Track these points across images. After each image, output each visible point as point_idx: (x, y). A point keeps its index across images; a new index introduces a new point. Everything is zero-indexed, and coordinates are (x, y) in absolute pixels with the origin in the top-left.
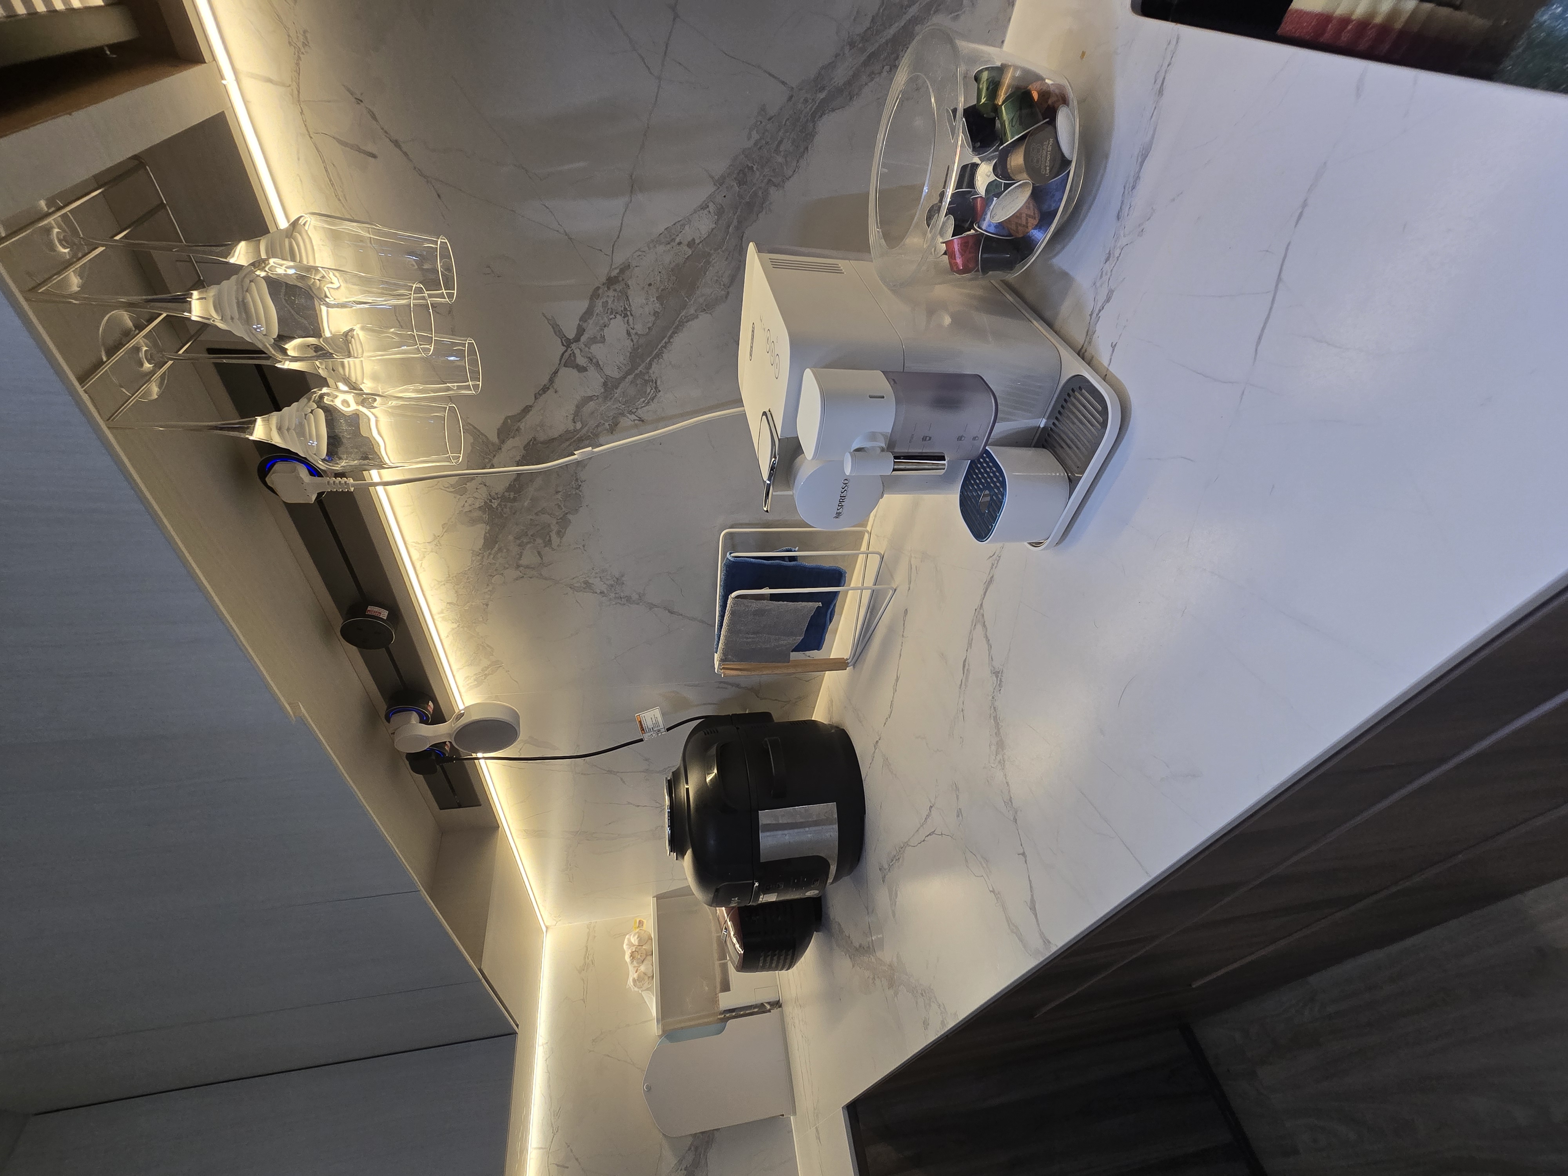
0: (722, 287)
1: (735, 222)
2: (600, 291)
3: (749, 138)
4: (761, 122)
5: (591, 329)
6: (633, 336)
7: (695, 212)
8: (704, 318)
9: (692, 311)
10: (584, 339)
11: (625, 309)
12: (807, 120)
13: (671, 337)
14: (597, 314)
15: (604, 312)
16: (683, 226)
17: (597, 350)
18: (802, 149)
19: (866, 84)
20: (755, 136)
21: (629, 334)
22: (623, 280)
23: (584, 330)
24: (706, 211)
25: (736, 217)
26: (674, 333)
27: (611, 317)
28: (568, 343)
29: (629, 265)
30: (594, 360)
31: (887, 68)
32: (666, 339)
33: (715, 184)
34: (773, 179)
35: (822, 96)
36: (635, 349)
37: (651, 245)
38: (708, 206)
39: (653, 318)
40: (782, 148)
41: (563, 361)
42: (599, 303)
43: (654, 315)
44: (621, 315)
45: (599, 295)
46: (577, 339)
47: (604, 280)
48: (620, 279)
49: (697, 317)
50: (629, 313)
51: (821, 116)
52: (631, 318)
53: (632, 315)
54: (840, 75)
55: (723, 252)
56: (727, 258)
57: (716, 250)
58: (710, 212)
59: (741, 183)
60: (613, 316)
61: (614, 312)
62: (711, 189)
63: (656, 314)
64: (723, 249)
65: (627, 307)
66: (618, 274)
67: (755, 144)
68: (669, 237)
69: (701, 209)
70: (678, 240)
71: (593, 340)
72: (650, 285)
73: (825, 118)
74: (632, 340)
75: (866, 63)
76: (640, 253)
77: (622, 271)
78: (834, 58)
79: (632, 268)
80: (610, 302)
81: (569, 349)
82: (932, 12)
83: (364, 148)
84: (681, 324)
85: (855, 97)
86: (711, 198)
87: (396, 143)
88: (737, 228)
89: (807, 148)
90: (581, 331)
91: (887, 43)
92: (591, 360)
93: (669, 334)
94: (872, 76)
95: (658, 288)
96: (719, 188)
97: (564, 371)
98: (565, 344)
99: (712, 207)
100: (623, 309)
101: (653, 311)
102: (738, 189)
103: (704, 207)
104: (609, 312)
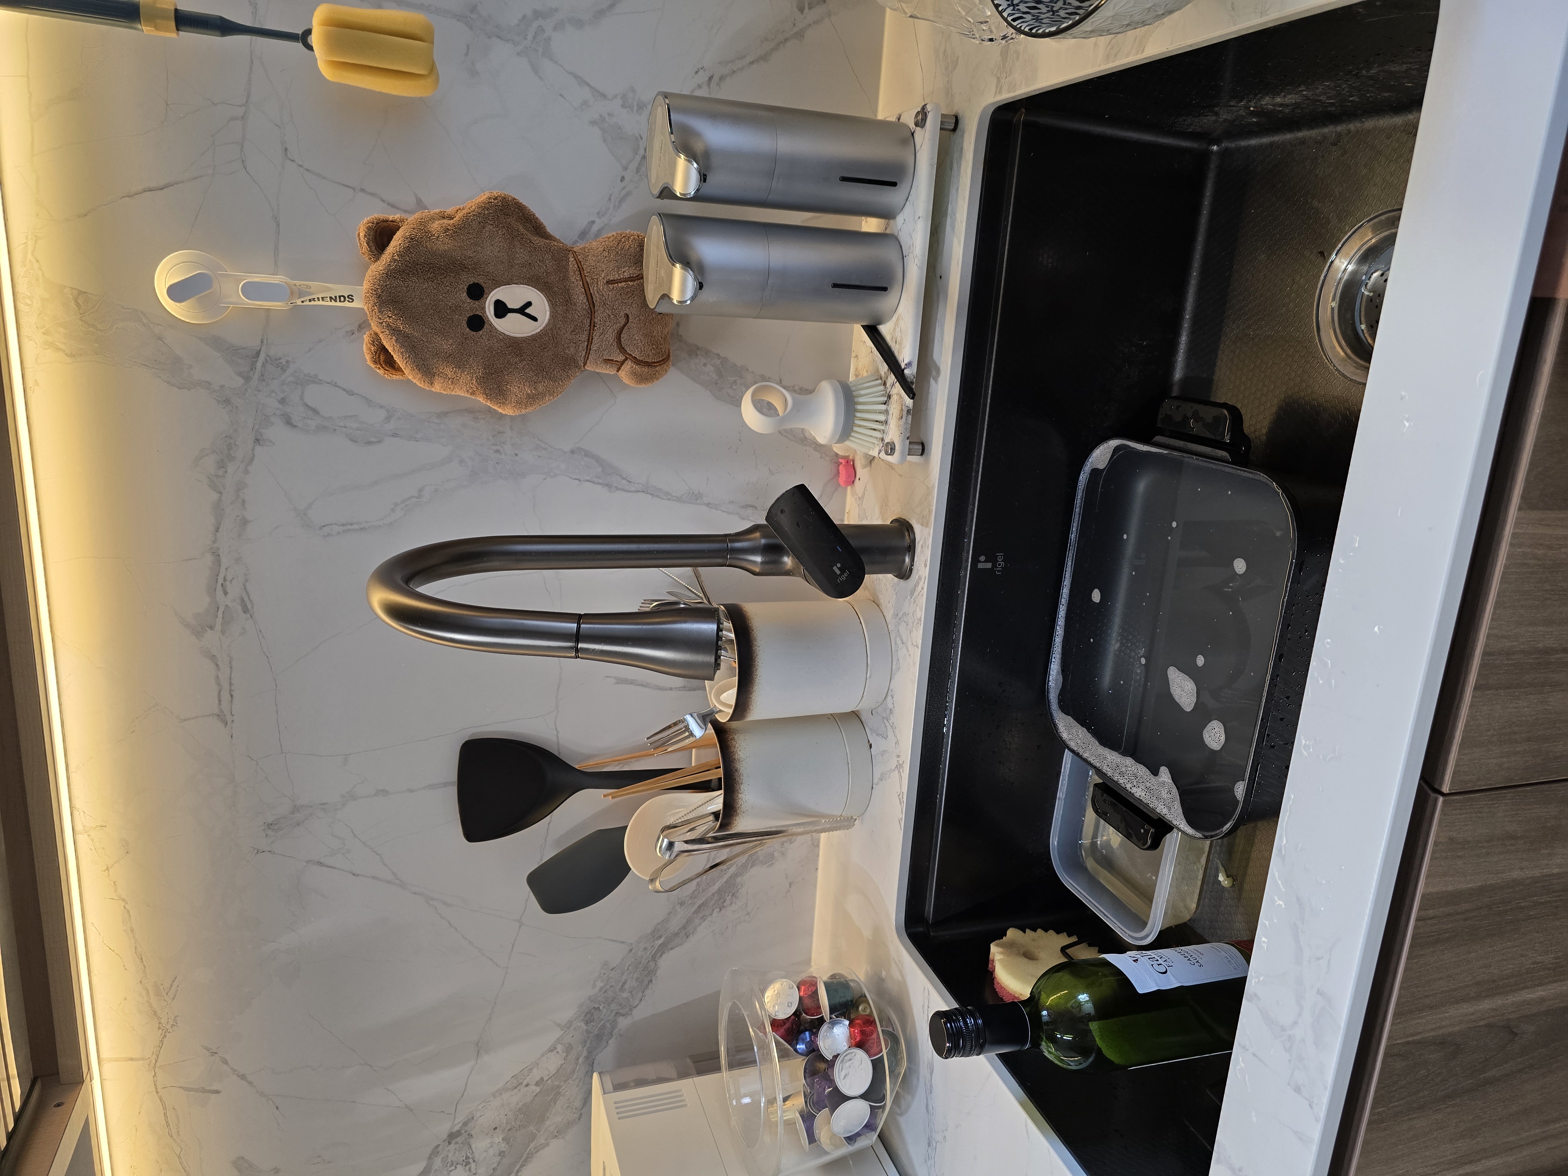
0: (574, 1111)
1: (585, 1053)
2: (440, 1149)
3: (594, 986)
4: (604, 974)
7: (543, 1055)
8: (555, 1144)
9: (543, 1141)
11: (467, 1158)
12: (649, 961)
14: (435, 1170)
15: (444, 1166)
16: (531, 1069)
18: (646, 982)
19: (700, 924)
20: (600, 984)
22: (466, 1132)
24: (554, 1053)
25: (585, 1049)
26: (522, 1166)
27: (450, 1169)
29: (473, 1117)
31: (718, 910)
32: (513, 1174)
34: (620, 1011)
35: (660, 941)
37: (497, 1094)
38: (556, 1048)
39: (498, 1159)
40: (627, 986)
42: (438, 1161)
43: (500, 1154)
44: (462, 1165)
45: (439, 1152)
47: (445, 1136)
48: (463, 1131)
49: (548, 1145)
50: (471, 1160)
51: (661, 956)
52: (473, 1165)
53: (474, 1161)
54: (675, 924)
55: (574, 1080)
56: (578, 1085)
57: (565, 1081)
58: (558, 1052)
59: (587, 1023)
60: (453, 1168)
61: (454, 1164)
62: (557, 1033)
63: (502, 1154)
64: (574, 1078)
65: (469, 1155)
66: (461, 1128)
67: (600, 990)
68: (517, 1083)
69: (549, 1052)
70: (525, 1083)
72: (495, 1129)
73: (664, 956)
75: (696, 912)
76: (484, 1104)
77: (465, 1124)
78: (667, 916)
79: (475, 1119)
80: (450, 1155)
82: (749, 867)
83: (209, 1088)
84: (530, 1156)
85: (691, 936)
86: (559, 1041)
87: (243, 1077)
88: (587, 1058)
89: (651, 981)
91: (713, 895)
93: (517, 1168)
94: (704, 918)
95: (504, 1130)
96: (566, 1031)
99: (560, 1048)
100: (464, 1158)
101: (499, 1152)
102: (585, 1027)
103: (552, 1049)
104: (449, 1165)
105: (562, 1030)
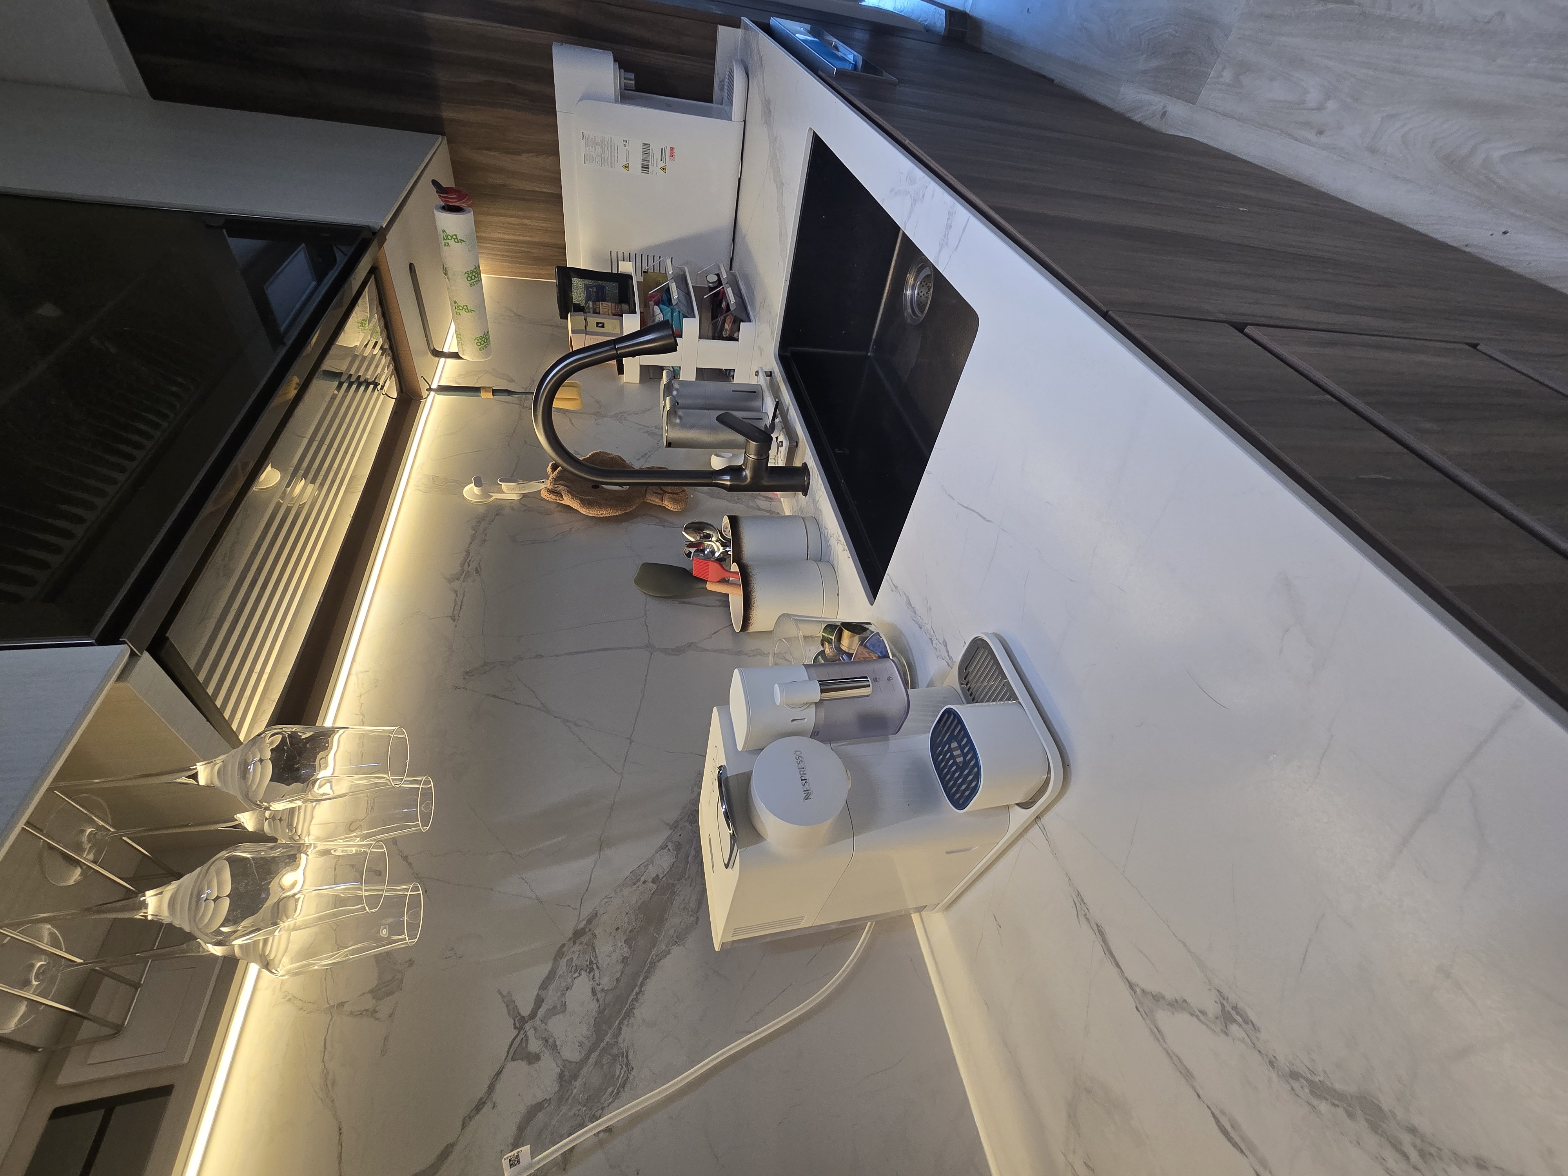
1: (693, 853)
2: (566, 948)
5: (551, 997)
6: (599, 996)
7: (656, 852)
8: (676, 951)
9: (664, 948)
10: (541, 1012)
11: (591, 962)
13: (642, 984)
14: (560, 977)
15: (567, 971)
16: (647, 865)
17: (555, 1025)
21: (594, 992)
22: (590, 930)
23: (543, 1000)
24: (665, 850)
25: (692, 849)
26: (646, 978)
27: (575, 976)
28: (520, 1022)
30: (551, 1041)
32: (637, 989)
33: (670, 829)
36: (601, 1012)
37: (618, 890)
38: (667, 846)
39: (621, 967)
41: (511, 1055)
42: (563, 962)
43: (623, 962)
44: (586, 971)
45: (564, 953)
46: (533, 1015)
47: (570, 935)
48: (587, 930)
50: (595, 967)
52: (597, 972)
53: (598, 968)
57: (679, 880)
58: (669, 850)
59: (691, 823)
60: (577, 974)
61: (578, 969)
62: (667, 833)
63: (625, 960)
65: (593, 959)
68: (635, 879)
69: (662, 849)
70: (642, 880)
71: (552, 1011)
72: (617, 929)
74: (598, 1000)
76: (607, 900)
79: (599, 916)
80: (575, 959)
81: (522, 1032)
84: (653, 965)
86: (669, 839)
90: (539, 1001)
92: (547, 1041)
93: (640, 981)
95: (626, 931)
97: (511, 1065)
98: (518, 1025)
99: (670, 846)
100: (588, 963)
101: (621, 958)
102: (690, 827)
103: (664, 847)
104: (573, 970)
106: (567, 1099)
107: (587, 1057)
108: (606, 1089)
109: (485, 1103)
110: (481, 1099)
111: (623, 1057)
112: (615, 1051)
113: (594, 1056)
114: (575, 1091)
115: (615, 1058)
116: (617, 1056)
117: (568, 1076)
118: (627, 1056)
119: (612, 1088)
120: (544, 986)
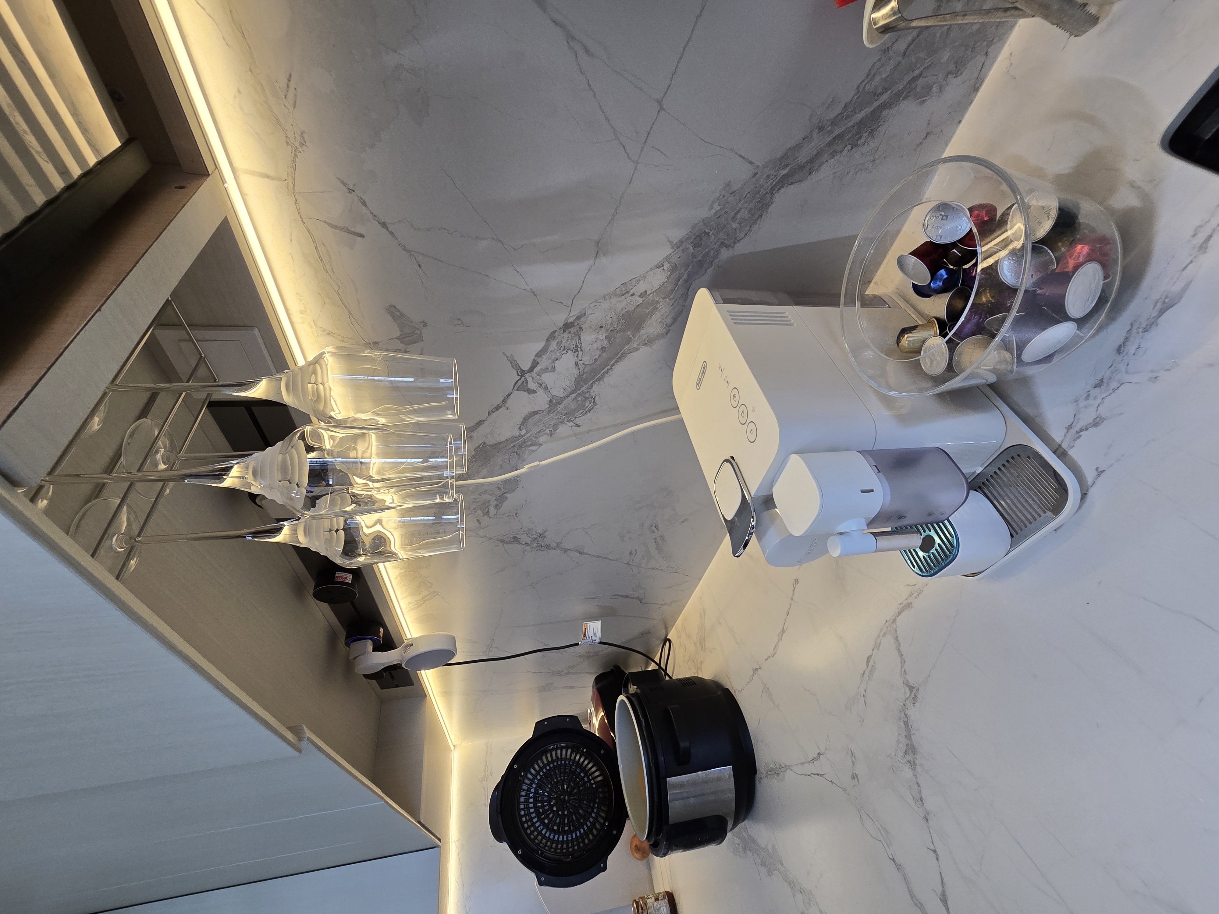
0: (665, 326)
1: (685, 277)
2: (556, 334)
3: (711, 208)
4: (724, 196)
5: (544, 362)
6: (580, 367)
7: (651, 270)
8: (644, 350)
9: (635, 346)
10: (536, 370)
11: (577, 346)
12: (767, 193)
13: (613, 365)
14: (551, 351)
15: (558, 349)
16: (639, 280)
17: (547, 378)
18: (756, 216)
19: (827, 161)
20: (717, 207)
21: (576, 364)
22: (578, 325)
23: (538, 363)
24: (660, 269)
25: (687, 272)
26: (617, 362)
27: (563, 353)
28: (522, 373)
29: (585, 313)
30: (543, 385)
31: (849, 147)
32: (609, 367)
34: (726, 242)
35: (784, 172)
36: (580, 375)
37: (607, 297)
38: (663, 265)
39: (599, 352)
40: (739, 216)
41: (516, 387)
42: (554, 344)
43: (602, 349)
44: (572, 351)
45: (555, 337)
46: (531, 370)
47: (561, 325)
48: (576, 324)
49: (638, 349)
50: (579, 349)
51: (779, 189)
52: (580, 353)
53: (581, 350)
54: (803, 156)
55: (670, 300)
56: (673, 304)
57: (663, 298)
58: (664, 269)
59: (695, 246)
60: (565, 352)
61: (566, 349)
62: (668, 251)
63: (603, 349)
64: (671, 297)
65: (578, 344)
66: (575, 320)
67: (715, 214)
68: (625, 291)
69: (657, 267)
70: (631, 293)
71: (546, 370)
72: (601, 327)
73: (782, 191)
74: (579, 369)
75: (830, 144)
77: (578, 318)
78: (801, 141)
79: (587, 315)
80: (564, 341)
81: (523, 378)
82: (901, 99)
83: (353, 230)
84: (624, 355)
85: (814, 173)
86: (667, 259)
88: (686, 281)
89: (761, 216)
90: (535, 364)
91: (853, 126)
92: (541, 385)
93: (612, 363)
94: (833, 155)
95: (608, 330)
96: (675, 250)
97: (515, 393)
98: (519, 374)
99: (666, 266)
100: (574, 346)
101: (601, 347)
102: (692, 251)
103: (660, 266)
104: (562, 349)
105: (672, 248)
106: (554, 412)
107: (568, 396)
108: (579, 411)
109: (501, 407)
110: (498, 405)
111: (592, 399)
112: (587, 395)
113: (573, 396)
114: (559, 409)
115: (586, 398)
116: (588, 398)
117: (554, 403)
118: (594, 399)
119: (582, 411)
120: (539, 355)
